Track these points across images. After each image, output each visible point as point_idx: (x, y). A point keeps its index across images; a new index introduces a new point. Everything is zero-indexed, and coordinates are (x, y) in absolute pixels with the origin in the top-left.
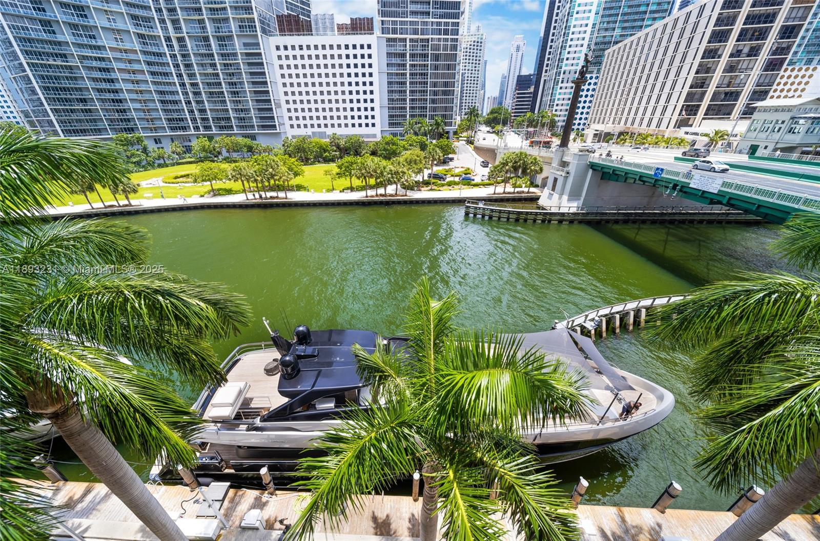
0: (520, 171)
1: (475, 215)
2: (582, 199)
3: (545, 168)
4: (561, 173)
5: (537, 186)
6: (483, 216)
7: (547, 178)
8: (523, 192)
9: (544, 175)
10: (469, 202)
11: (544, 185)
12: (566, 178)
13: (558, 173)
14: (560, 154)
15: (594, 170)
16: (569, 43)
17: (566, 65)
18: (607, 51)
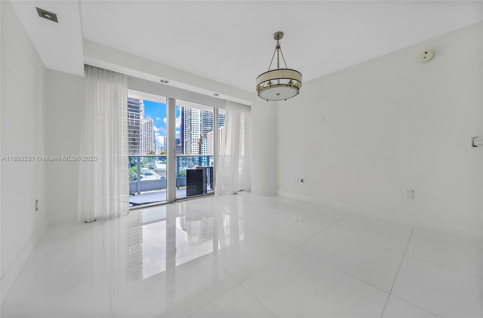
16: (193, 129)
17: (194, 137)
18: (208, 134)
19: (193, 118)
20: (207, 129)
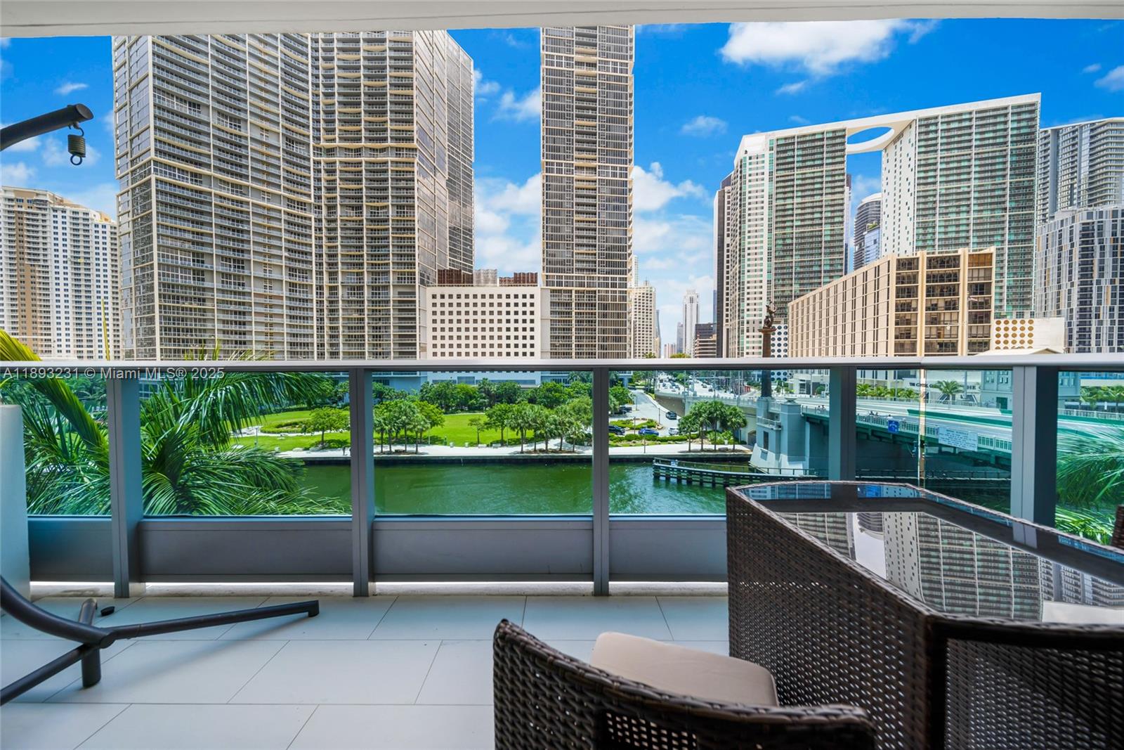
0: (718, 424)
1: (668, 478)
2: (807, 458)
3: (749, 420)
4: (771, 426)
5: (743, 443)
6: (679, 479)
7: (755, 432)
8: (727, 450)
9: (749, 429)
10: (657, 461)
11: (752, 442)
12: (779, 433)
13: (767, 426)
14: (763, 405)
15: (812, 423)
16: (746, 296)
17: (748, 315)
18: (789, 305)
19: (747, 268)
20: (787, 293)
